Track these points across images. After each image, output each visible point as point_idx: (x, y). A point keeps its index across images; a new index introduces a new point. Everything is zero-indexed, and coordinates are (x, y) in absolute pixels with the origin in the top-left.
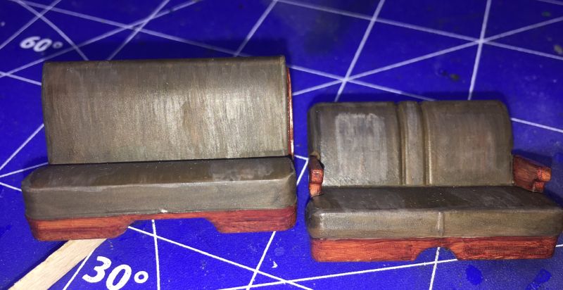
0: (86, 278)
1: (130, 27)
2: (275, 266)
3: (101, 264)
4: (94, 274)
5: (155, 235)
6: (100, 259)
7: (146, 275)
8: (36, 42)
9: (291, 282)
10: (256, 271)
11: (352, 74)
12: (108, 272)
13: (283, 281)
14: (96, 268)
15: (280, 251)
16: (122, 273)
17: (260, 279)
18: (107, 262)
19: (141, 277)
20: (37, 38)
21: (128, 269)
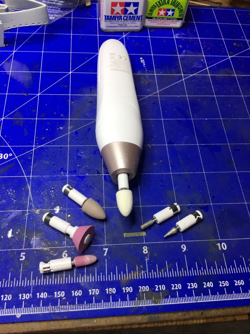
2: (37, 144)
3: (1, 155)
4: (0, 157)
5: (9, 146)
7: (12, 154)
9: (42, 146)
10: (34, 146)
11: (40, 93)
12: (3, 156)
13: (40, 146)
15: (37, 141)
16: (6, 155)
17: (35, 147)
19: (11, 155)
21: (7, 154)
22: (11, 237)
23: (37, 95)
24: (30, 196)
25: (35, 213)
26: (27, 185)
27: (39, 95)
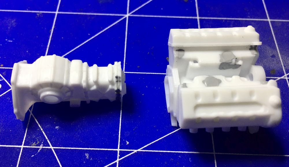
23: (122, 17)
27: (127, 16)
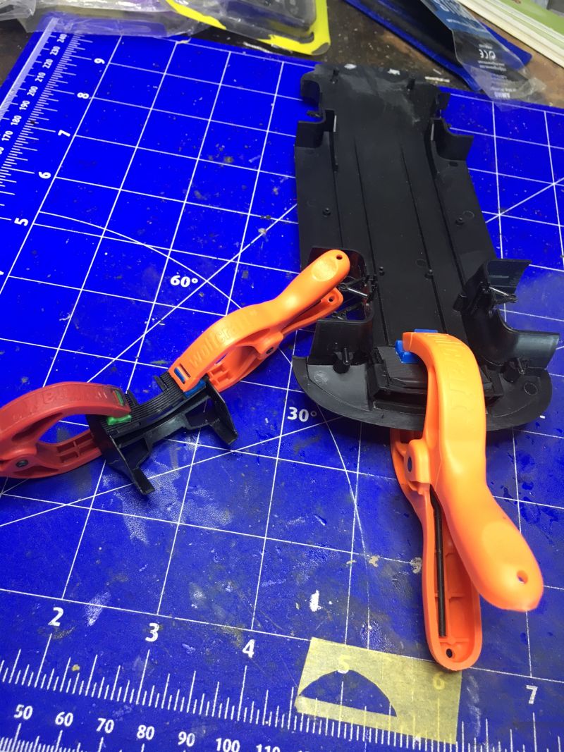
0: (289, 418)
1: (232, 261)
3: (292, 410)
4: (292, 416)
6: (291, 408)
7: (316, 413)
8: (180, 279)
12: (298, 414)
14: (292, 413)
16: (304, 414)
18: (295, 410)
19: (314, 414)
20: (179, 277)
21: (306, 411)
22: (318, 611)
24: (357, 520)
25: (368, 563)
26: (349, 492)
